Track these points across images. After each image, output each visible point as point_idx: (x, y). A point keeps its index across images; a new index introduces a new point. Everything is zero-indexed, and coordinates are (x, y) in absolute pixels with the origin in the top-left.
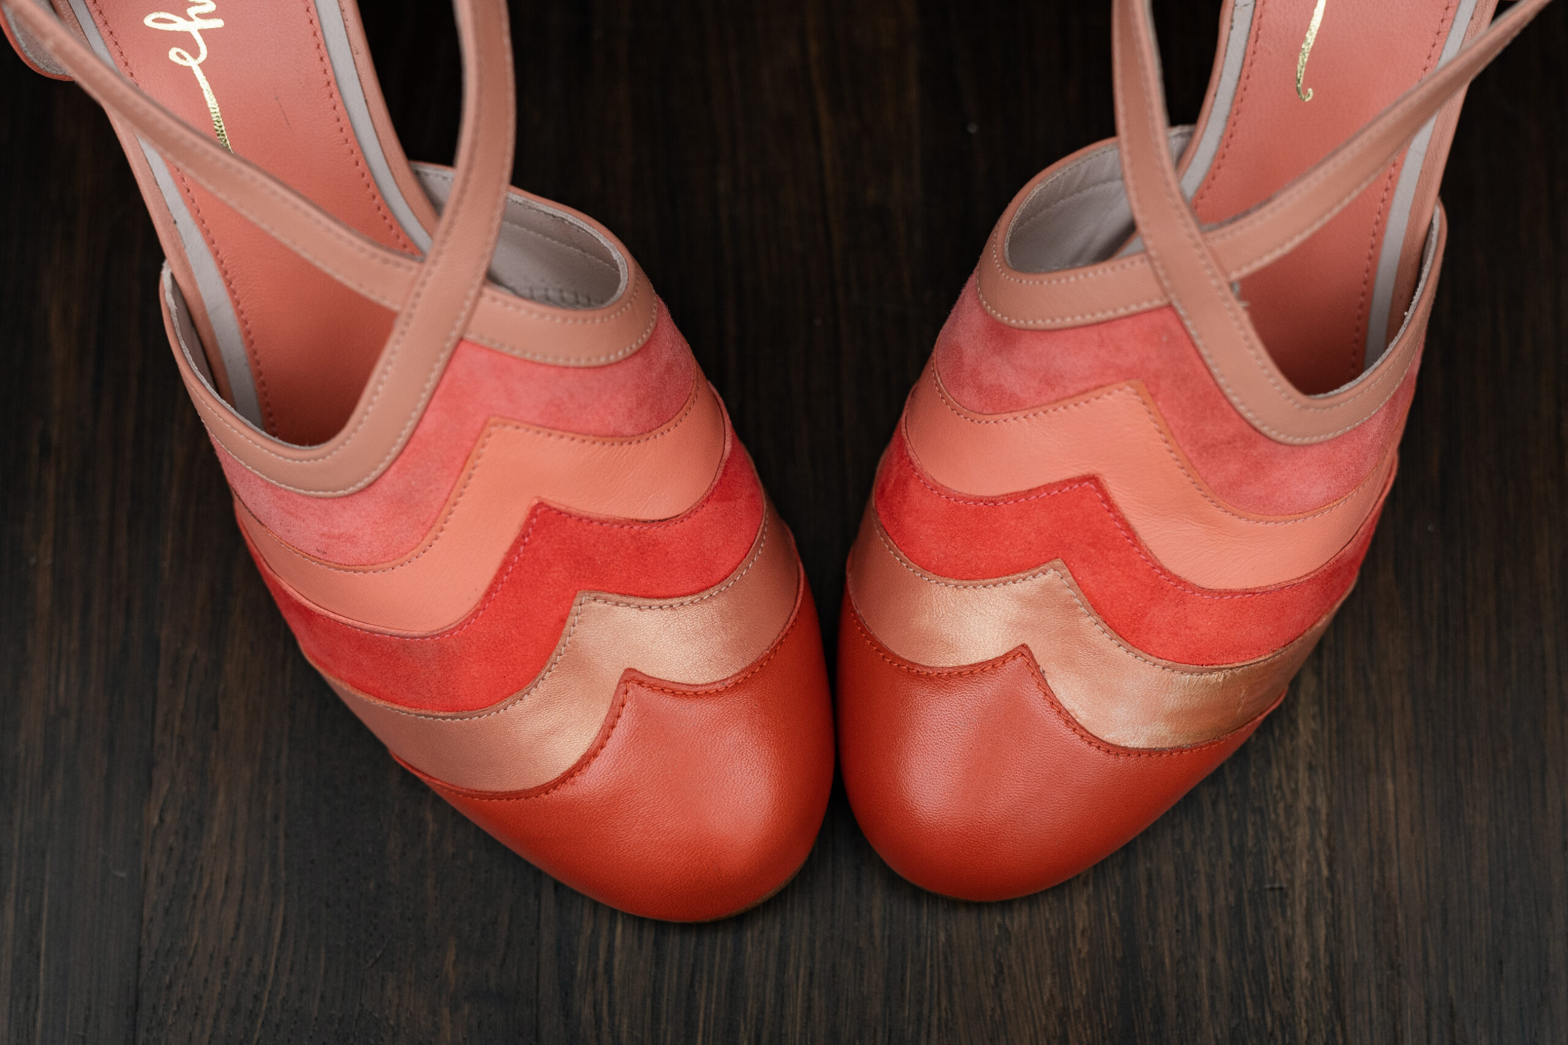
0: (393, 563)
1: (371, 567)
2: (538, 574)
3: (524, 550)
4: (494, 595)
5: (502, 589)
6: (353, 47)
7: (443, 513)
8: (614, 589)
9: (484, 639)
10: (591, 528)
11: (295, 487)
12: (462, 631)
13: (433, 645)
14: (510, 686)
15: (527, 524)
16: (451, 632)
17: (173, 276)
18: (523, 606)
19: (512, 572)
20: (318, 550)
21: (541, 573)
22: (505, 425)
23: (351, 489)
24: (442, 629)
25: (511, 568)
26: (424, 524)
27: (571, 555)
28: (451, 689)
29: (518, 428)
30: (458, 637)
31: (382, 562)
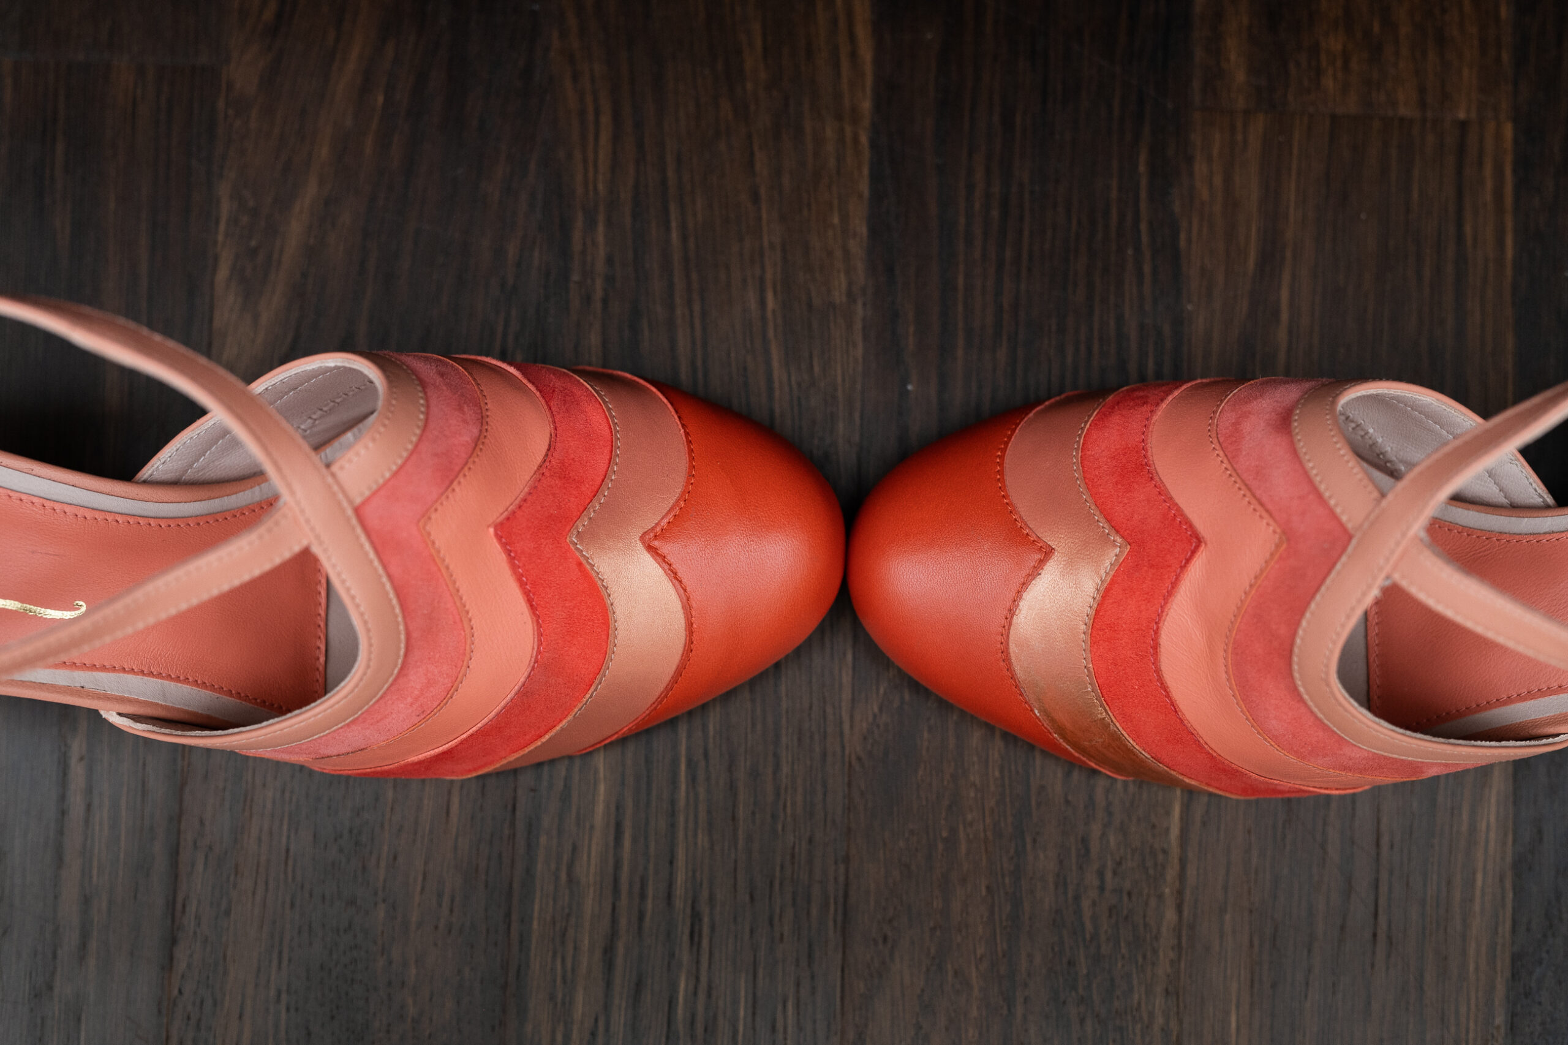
0: (465, 663)
1: (457, 682)
2: (539, 561)
3: (518, 561)
4: (534, 603)
5: (534, 595)
6: (25, 471)
7: (458, 604)
8: (579, 513)
9: (559, 630)
10: (530, 502)
11: (367, 704)
12: (544, 643)
13: (539, 672)
14: (602, 631)
15: (504, 545)
16: (539, 652)
17: (120, 714)
18: (554, 586)
19: (527, 580)
20: (418, 716)
21: (540, 559)
22: (430, 518)
23: (400, 661)
24: (532, 657)
25: (524, 579)
26: (455, 623)
27: (540, 529)
28: (576, 678)
29: (436, 510)
30: (545, 649)
31: (459, 672)
